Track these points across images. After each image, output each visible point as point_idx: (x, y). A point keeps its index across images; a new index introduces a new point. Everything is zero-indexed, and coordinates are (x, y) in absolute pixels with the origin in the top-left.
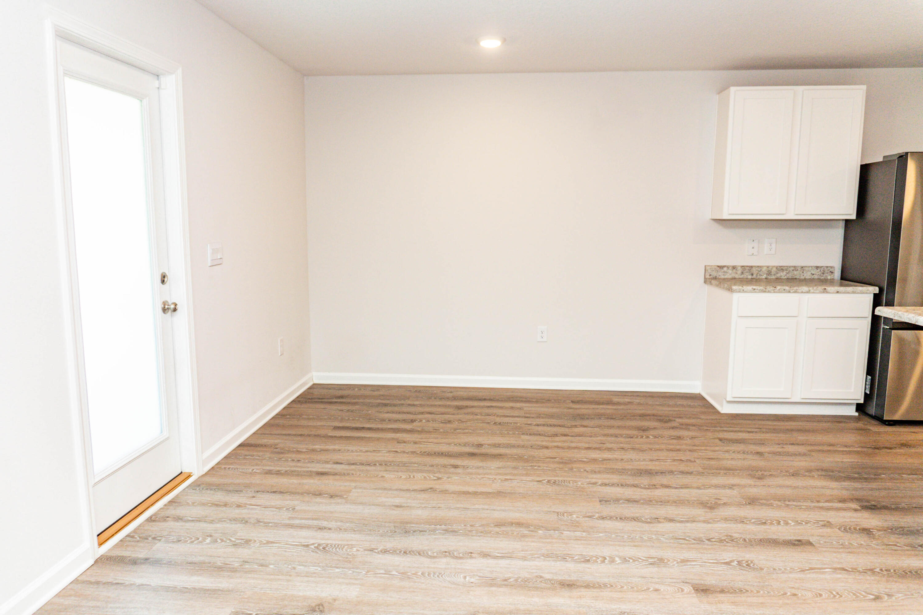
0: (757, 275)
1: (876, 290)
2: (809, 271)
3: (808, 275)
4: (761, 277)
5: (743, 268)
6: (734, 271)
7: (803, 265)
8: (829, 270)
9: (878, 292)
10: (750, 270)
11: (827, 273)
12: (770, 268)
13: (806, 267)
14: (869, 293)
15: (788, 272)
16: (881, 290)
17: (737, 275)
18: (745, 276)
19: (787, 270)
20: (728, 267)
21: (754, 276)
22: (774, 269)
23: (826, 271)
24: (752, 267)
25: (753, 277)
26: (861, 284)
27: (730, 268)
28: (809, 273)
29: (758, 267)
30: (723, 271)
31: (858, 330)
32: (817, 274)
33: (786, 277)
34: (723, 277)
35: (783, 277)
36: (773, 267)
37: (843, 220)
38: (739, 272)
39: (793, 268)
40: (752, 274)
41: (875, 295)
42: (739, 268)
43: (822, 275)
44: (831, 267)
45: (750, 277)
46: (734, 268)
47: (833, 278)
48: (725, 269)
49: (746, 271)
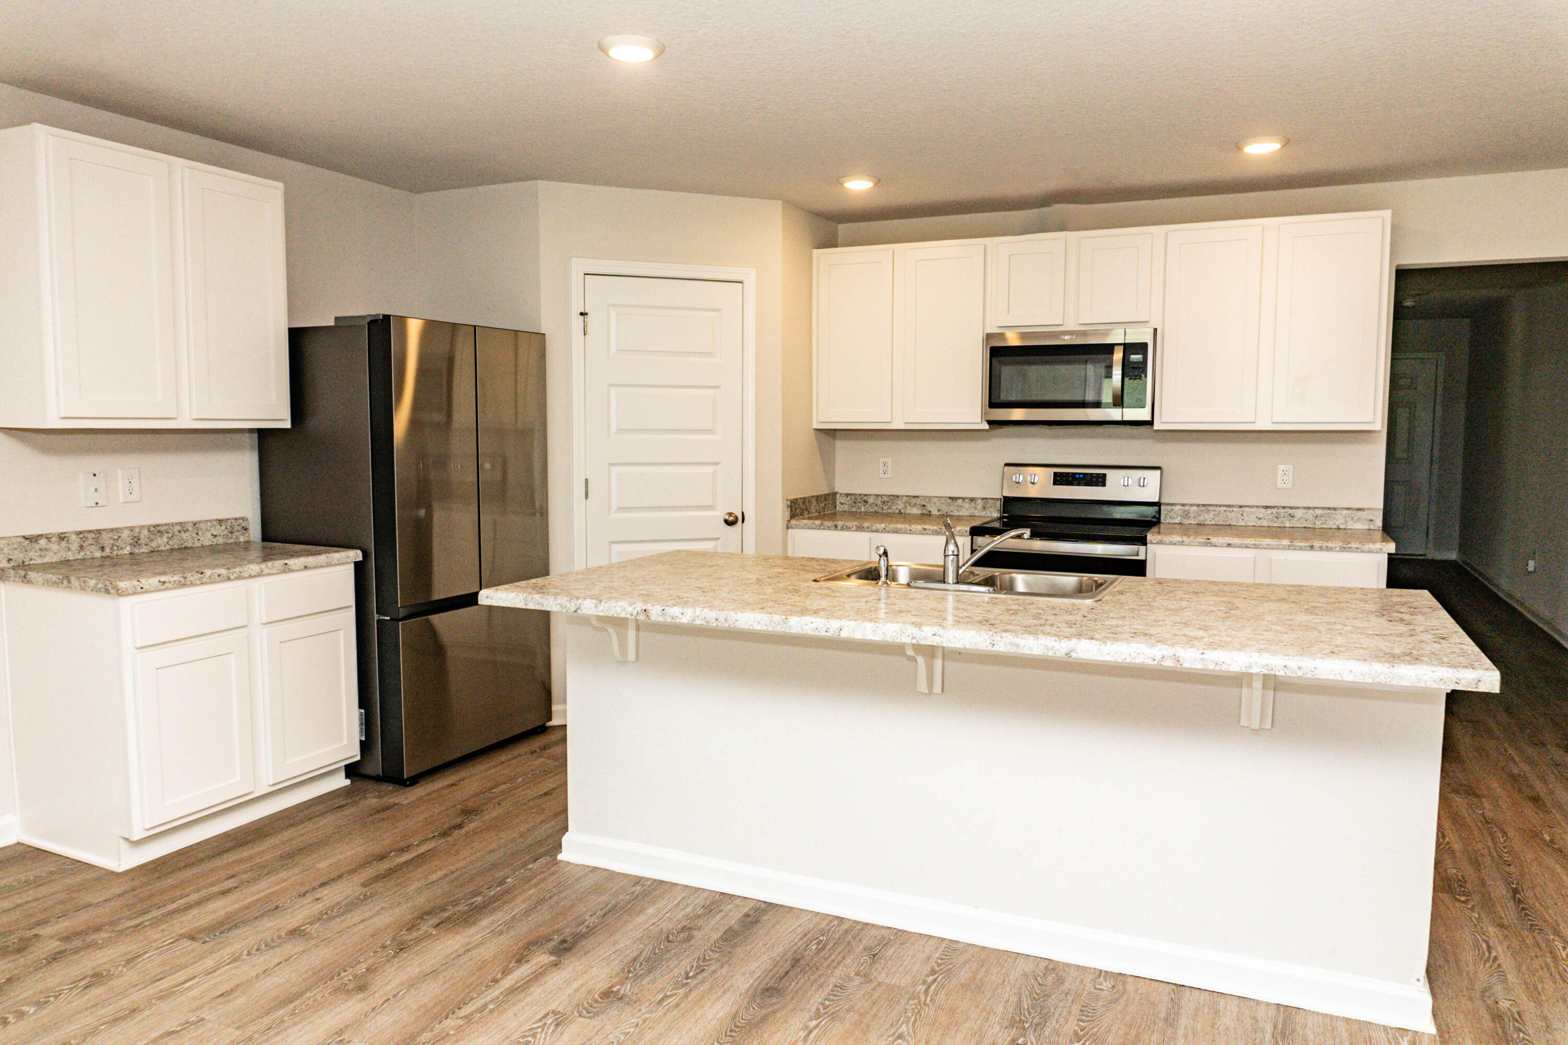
0: (112, 548)
1: (357, 555)
2: (207, 530)
3: (207, 540)
4: (120, 552)
5: (81, 536)
6: (64, 544)
7: (195, 519)
8: (239, 525)
9: (361, 559)
10: (96, 540)
11: (238, 531)
12: (137, 530)
13: (201, 522)
14: (347, 563)
15: (170, 535)
16: (365, 554)
17: (70, 553)
18: (88, 553)
19: (168, 532)
20: (48, 538)
21: (107, 551)
22: (145, 532)
23: (236, 528)
24: (99, 532)
25: (104, 554)
26: (335, 549)
27: (54, 539)
28: (209, 535)
29: (112, 530)
30: (37, 547)
31: (341, 632)
32: (222, 534)
33: (168, 547)
34: (39, 561)
35: (162, 548)
36: (142, 527)
37: (251, 431)
38: (75, 546)
39: (178, 528)
40: (103, 549)
41: (357, 564)
42: (74, 537)
43: (230, 535)
44: (243, 519)
45: (98, 554)
46: (62, 537)
47: (247, 539)
48: (43, 542)
49: (90, 542)
